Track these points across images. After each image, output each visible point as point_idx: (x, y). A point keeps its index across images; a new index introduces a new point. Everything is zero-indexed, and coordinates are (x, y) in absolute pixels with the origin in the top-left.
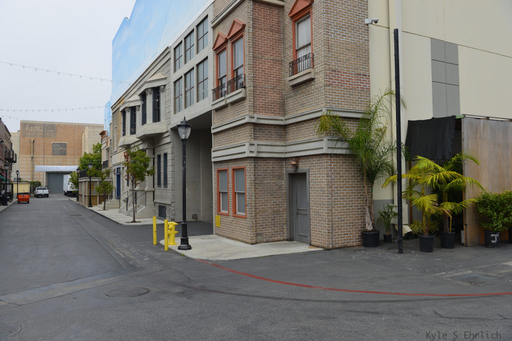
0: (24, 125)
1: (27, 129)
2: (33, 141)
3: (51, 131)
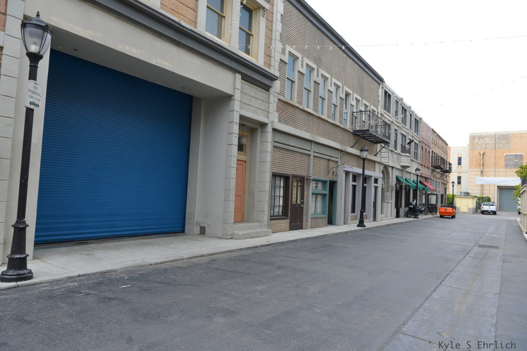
0: (473, 138)
1: (476, 142)
2: (483, 154)
3: (504, 141)
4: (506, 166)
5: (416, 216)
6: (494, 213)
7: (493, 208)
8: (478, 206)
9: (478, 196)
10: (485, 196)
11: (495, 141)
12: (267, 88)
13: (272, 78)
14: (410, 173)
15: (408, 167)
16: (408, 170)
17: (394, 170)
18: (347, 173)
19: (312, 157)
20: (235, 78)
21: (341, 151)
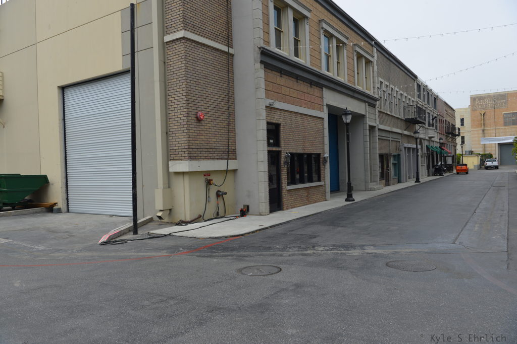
0: (474, 99)
1: (476, 103)
2: (484, 114)
3: (502, 101)
4: (505, 124)
5: (441, 174)
6: (496, 167)
7: (496, 163)
8: (482, 162)
9: (481, 153)
10: (487, 153)
11: (494, 101)
12: (374, 106)
13: (376, 100)
14: (434, 141)
15: (434, 137)
16: (433, 139)
17: (425, 141)
18: (405, 148)
19: (391, 141)
20: (366, 106)
21: (401, 134)
